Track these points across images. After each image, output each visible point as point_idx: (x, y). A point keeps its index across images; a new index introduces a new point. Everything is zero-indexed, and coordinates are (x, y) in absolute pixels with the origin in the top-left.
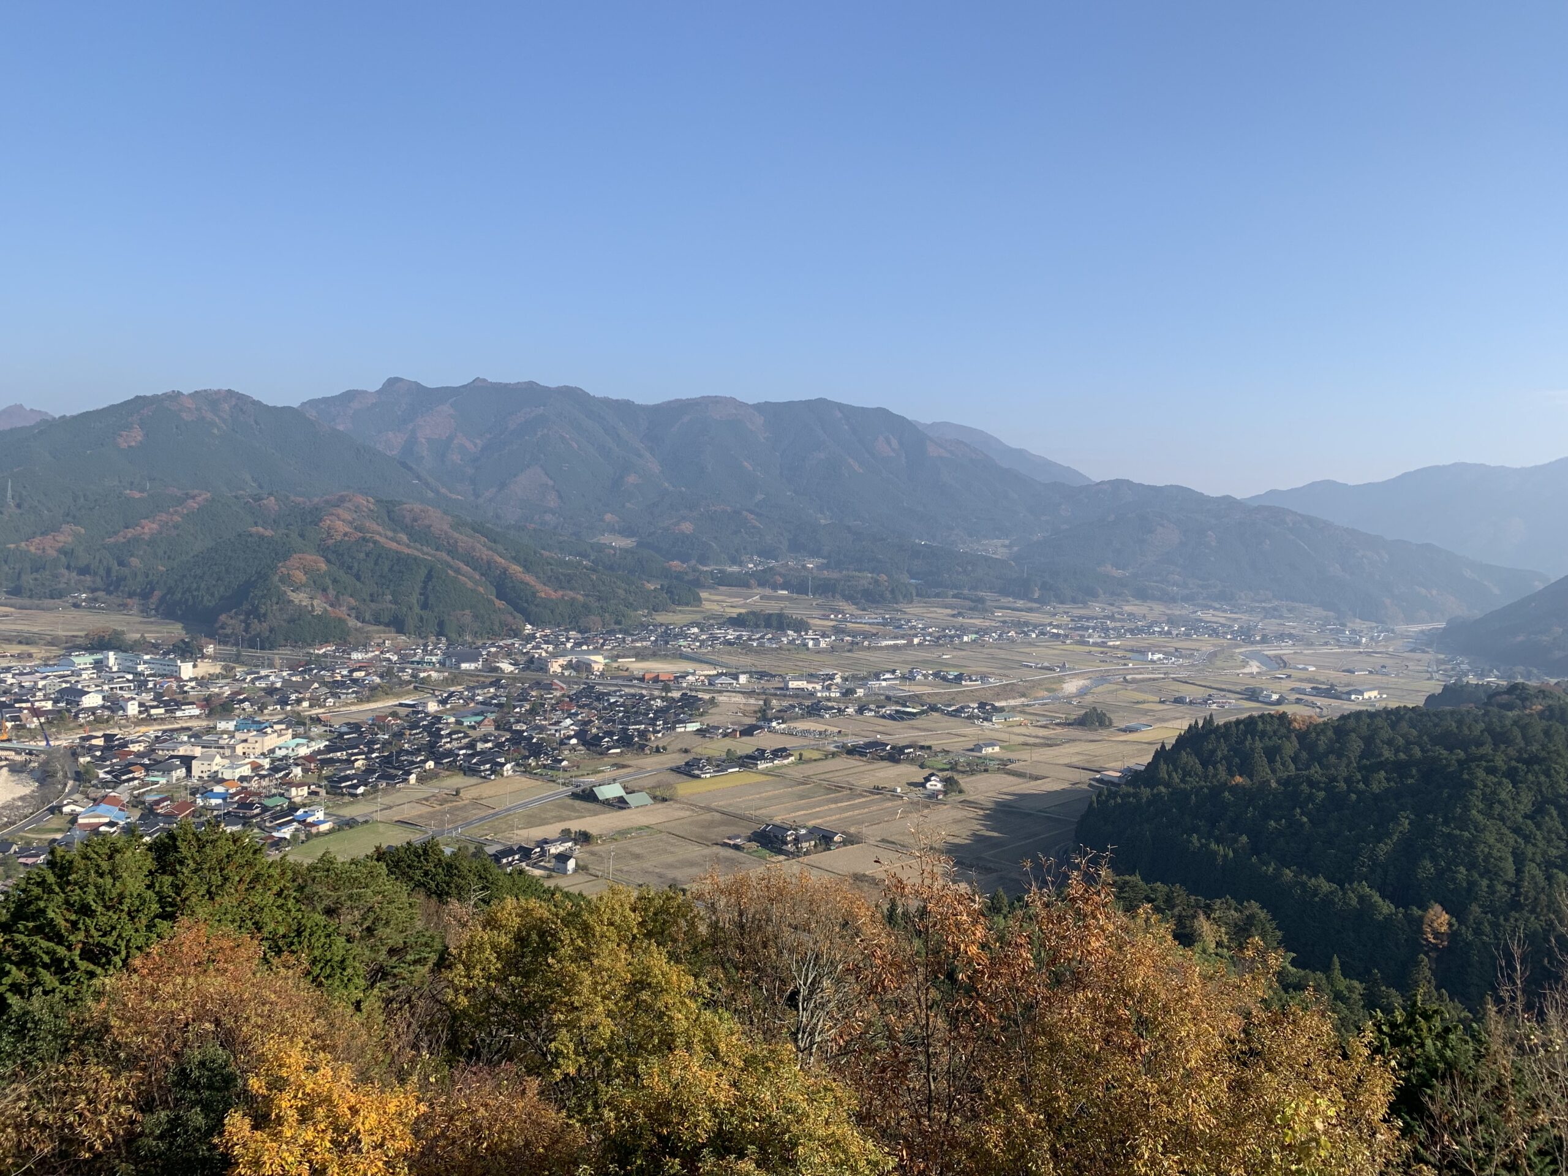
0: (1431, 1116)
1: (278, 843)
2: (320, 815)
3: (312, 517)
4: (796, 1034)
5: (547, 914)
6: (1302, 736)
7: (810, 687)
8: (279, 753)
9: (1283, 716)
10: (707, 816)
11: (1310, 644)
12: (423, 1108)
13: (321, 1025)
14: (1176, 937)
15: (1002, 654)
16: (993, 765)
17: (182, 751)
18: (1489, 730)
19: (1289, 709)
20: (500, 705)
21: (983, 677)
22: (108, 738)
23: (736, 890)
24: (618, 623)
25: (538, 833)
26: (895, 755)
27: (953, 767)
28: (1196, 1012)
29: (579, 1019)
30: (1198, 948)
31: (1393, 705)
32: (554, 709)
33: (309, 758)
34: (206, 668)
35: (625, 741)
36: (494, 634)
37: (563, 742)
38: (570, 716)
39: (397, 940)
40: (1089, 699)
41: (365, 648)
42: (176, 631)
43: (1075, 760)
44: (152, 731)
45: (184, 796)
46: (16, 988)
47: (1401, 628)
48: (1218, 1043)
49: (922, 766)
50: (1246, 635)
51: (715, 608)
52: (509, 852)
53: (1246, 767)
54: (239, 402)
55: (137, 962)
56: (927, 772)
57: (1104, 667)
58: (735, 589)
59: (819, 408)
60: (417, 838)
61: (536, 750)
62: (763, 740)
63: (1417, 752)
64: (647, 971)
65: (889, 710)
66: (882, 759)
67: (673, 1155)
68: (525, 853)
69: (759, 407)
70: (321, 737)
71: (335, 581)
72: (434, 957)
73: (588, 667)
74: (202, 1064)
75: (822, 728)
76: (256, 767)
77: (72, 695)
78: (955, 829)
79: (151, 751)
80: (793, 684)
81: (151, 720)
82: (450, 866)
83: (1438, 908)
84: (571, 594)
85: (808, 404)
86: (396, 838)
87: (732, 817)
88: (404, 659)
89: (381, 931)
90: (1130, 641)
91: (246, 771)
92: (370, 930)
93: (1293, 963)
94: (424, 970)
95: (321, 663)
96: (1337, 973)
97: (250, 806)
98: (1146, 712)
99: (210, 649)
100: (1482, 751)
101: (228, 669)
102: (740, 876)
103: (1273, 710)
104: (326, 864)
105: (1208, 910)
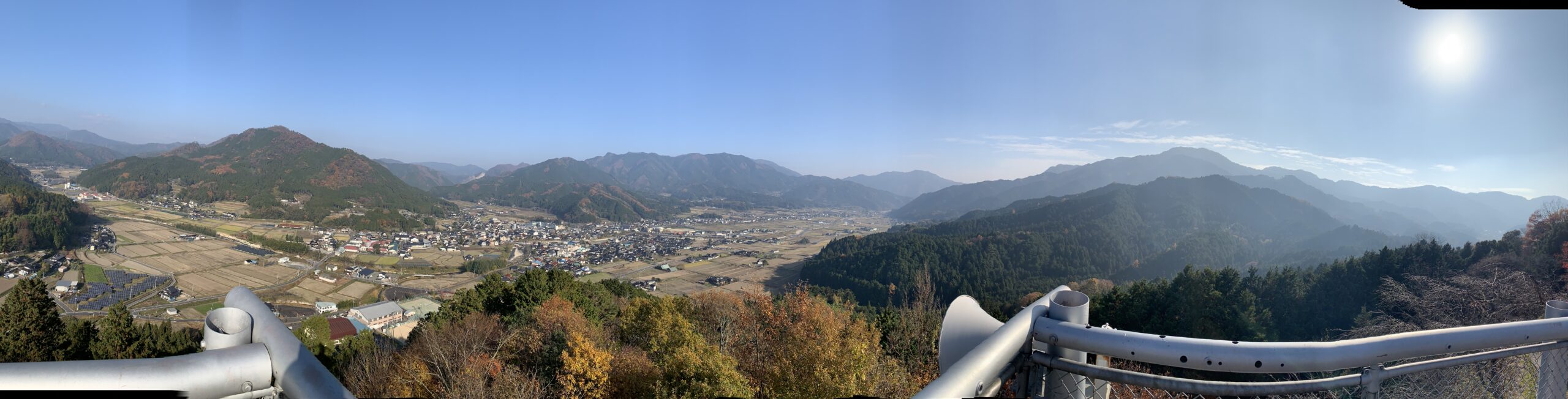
0: (889, 342)
1: (577, 276)
2: (588, 269)
3: (588, 189)
4: (720, 341)
5: (648, 303)
6: (859, 241)
7: (723, 235)
8: (578, 251)
9: (853, 237)
10: (693, 274)
11: (859, 217)
12: (613, 357)
13: (587, 329)
14: (828, 302)
15: (779, 224)
16: (777, 256)
17: (555, 248)
18: (902, 237)
19: (855, 234)
20: (635, 241)
21: (774, 231)
22: (539, 243)
23: (702, 297)
24: (666, 218)
25: (646, 278)
26: (748, 255)
27: (766, 257)
28: (831, 325)
29: (658, 335)
30: (834, 304)
31: (880, 232)
32: (649, 242)
33: (586, 253)
34: (562, 227)
35: (669, 252)
36: (633, 221)
37: (652, 252)
38: (654, 244)
39: (607, 307)
40: (803, 236)
41: (600, 224)
42: (555, 217)
43: (800, 253)
44: (549, 242)
45: (555, 260)
46: (517, 304)
47: (881, 212)
48: (837, 332)
49: (756, 258)
50: (844, 215)
51: (695, 213)
52: (637, 283)
53: (845, 251)
54: (571, 160)
55: (544, 304)
56: (758, 259)
57: (807, 226)
58: (700, 207)
59: (724, 156)
60: (613, 278)
61: (644, 254)
62: (709, 251)
63: (886, 244)
64: (677, 321)
65: (746, 241)
66: (745, 256)
67: (684, 379)
68: (642, 284)
69: (706, 155)
70: (589, 247)
71: (593, 206)
72: (617, 313)
73: (659, 231)
74: (558, 335)
75: (727, 247)
76: (572, 254)
77: (532, 232)
78: (766, 276)
79: (549, 248)
80: (718, 234)
81: (549, 240)
82: (621, 286)
83: (892, 284)
84: (654, 210)
85: (720, 154)
86: (608, 277)
87: (701, 274)
88: (610, 227)
89: (603, 304)
90: (814, 219)
91: (570, 255)
92: (600, 303)
93: (859, 304)
94: (614, 316)
95: (588, 227)
96: (870, 305)
97: (571, 265)
98: (819, 238)
99: (562, 223)
100: (900, 242)
101: (566, 228)
102: (703, 292)
103: (851, 235)
104: (589, 283)
105: (836, 293)
